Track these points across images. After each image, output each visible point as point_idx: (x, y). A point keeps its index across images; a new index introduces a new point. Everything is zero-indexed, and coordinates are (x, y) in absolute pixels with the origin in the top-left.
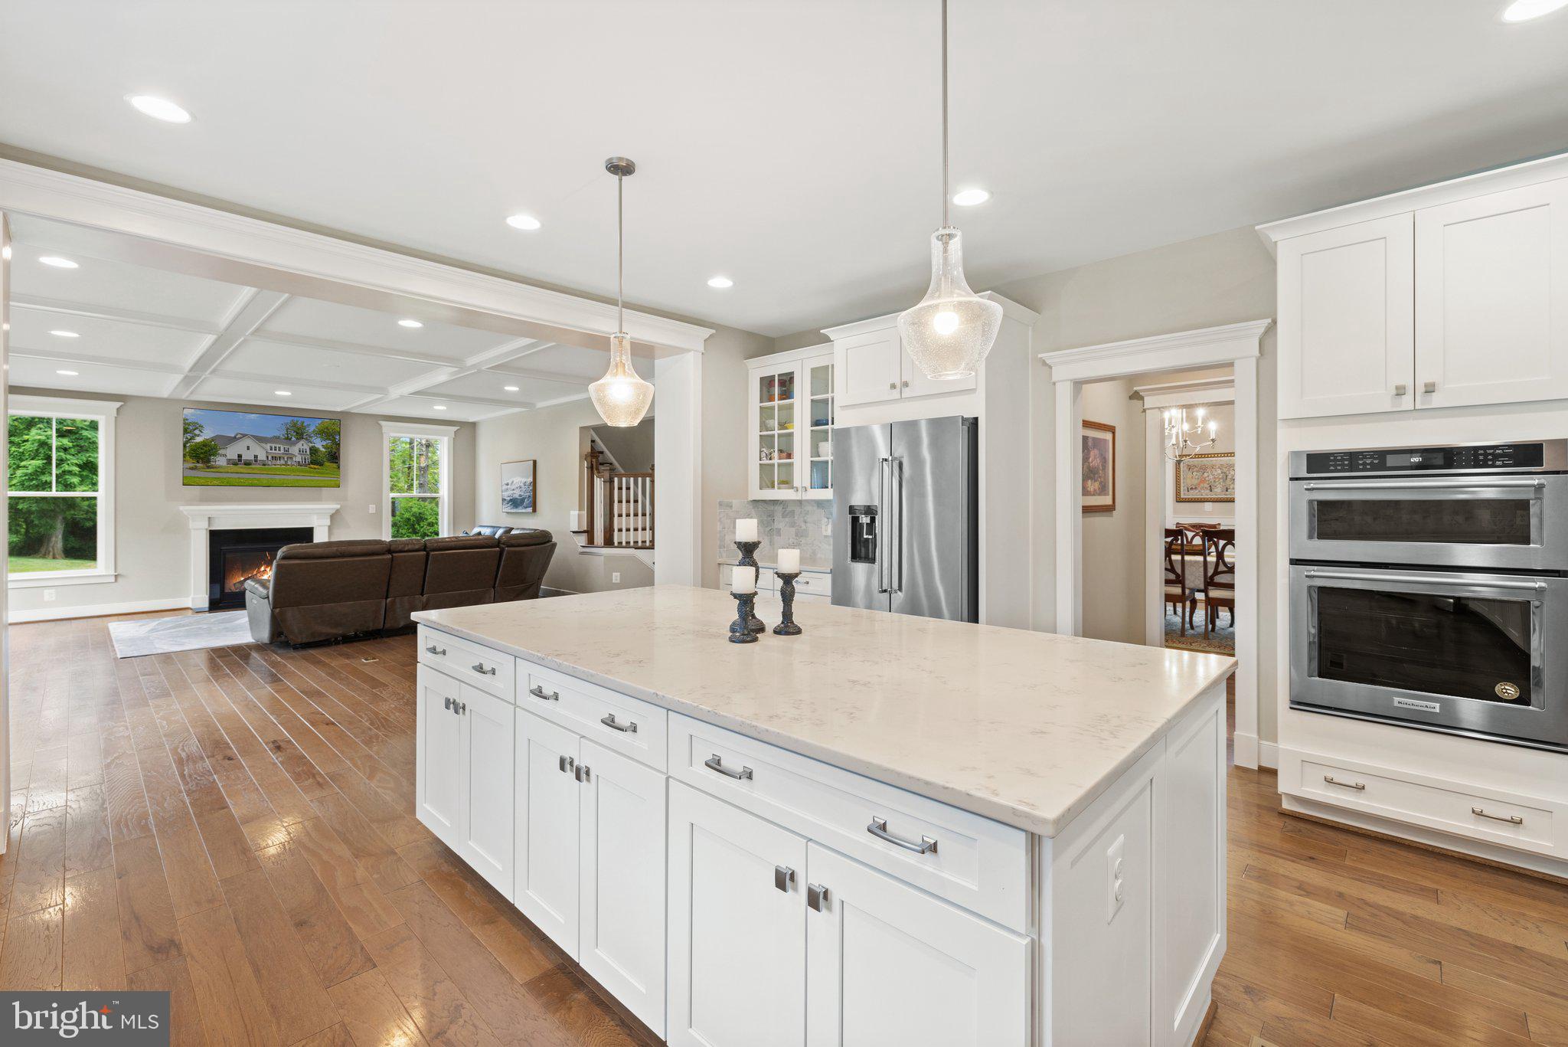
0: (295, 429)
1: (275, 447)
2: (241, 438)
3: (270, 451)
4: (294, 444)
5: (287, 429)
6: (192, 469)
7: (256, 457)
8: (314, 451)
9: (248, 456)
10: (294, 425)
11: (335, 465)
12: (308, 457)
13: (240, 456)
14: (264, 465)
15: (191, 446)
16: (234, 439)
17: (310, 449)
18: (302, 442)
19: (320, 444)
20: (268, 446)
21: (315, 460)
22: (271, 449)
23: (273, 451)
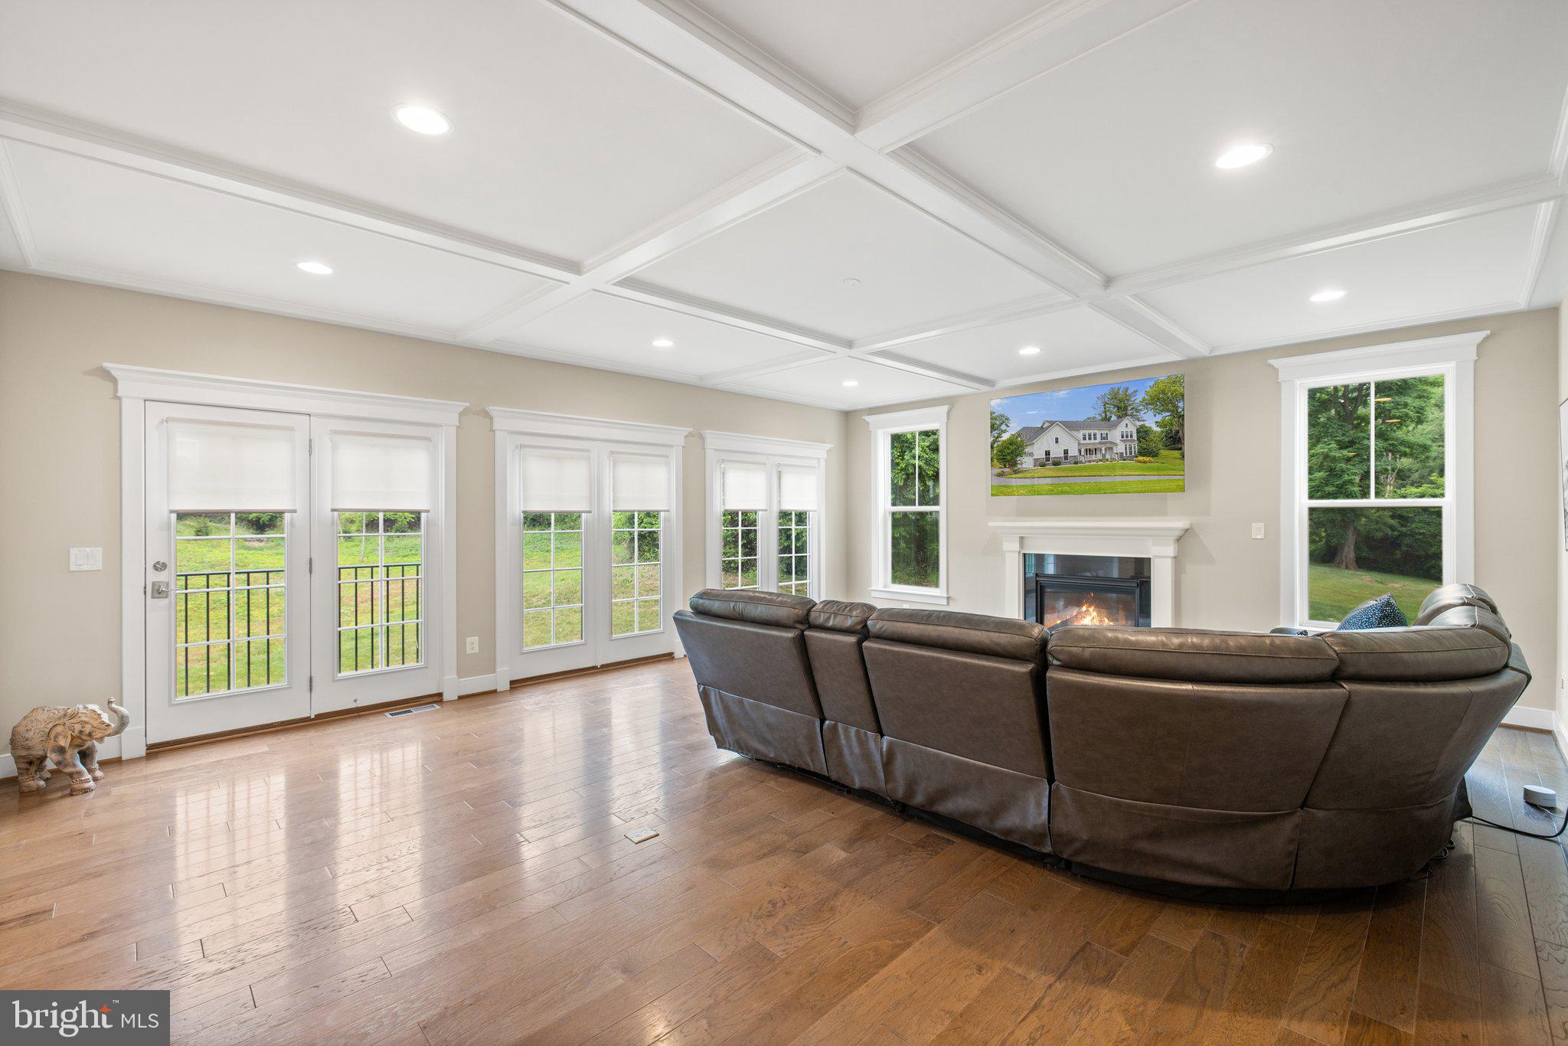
0: (1116, 402)
1: (1090, 435)
2: (1048, 427)
3: (1083, 442)
4: (1115, 425)
5: (1105, 404)
6: (1000, 475)
7: (1066, 452)
8: (1143, 433)
9: (1057, 452)
10: (1114, 395)
11: (1176, 453)
12: (1135, 446)
13: (1048, 453)
14: (1076, 463)
15: (998, 446)
16: (1041, 431)
17: (1138, 431)
18: (1126, 421)
19: (1152, 421)
20: (1080, 435)
21: (1146, 447)
22: (1084, 439)
23: (1087, 441)
